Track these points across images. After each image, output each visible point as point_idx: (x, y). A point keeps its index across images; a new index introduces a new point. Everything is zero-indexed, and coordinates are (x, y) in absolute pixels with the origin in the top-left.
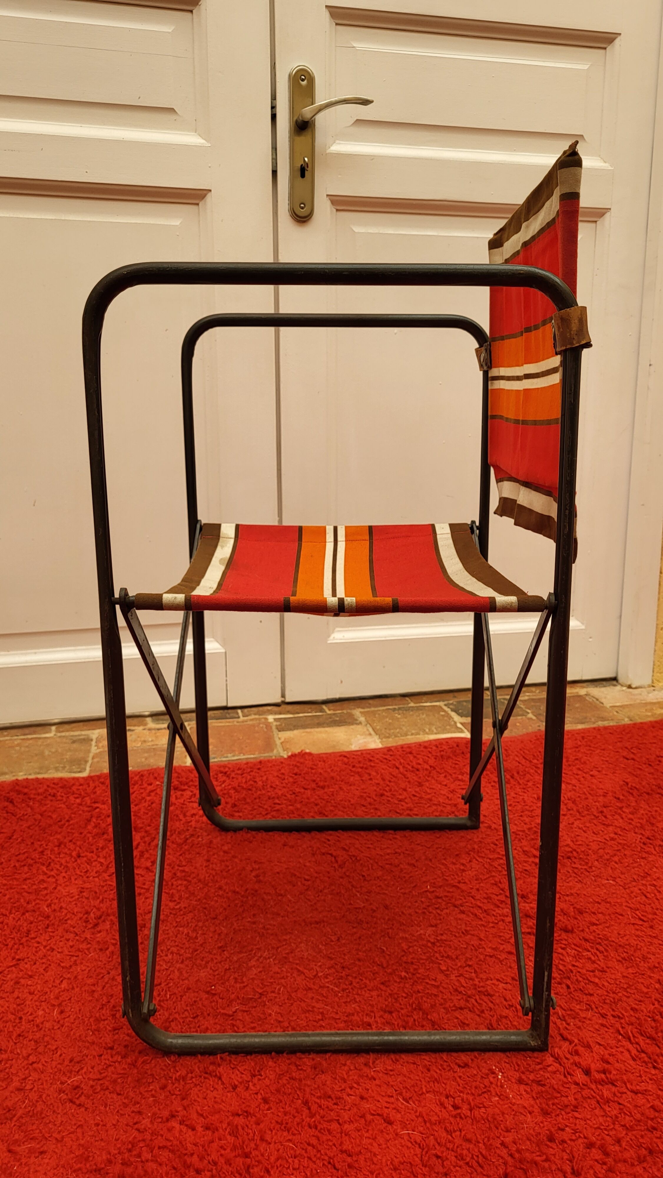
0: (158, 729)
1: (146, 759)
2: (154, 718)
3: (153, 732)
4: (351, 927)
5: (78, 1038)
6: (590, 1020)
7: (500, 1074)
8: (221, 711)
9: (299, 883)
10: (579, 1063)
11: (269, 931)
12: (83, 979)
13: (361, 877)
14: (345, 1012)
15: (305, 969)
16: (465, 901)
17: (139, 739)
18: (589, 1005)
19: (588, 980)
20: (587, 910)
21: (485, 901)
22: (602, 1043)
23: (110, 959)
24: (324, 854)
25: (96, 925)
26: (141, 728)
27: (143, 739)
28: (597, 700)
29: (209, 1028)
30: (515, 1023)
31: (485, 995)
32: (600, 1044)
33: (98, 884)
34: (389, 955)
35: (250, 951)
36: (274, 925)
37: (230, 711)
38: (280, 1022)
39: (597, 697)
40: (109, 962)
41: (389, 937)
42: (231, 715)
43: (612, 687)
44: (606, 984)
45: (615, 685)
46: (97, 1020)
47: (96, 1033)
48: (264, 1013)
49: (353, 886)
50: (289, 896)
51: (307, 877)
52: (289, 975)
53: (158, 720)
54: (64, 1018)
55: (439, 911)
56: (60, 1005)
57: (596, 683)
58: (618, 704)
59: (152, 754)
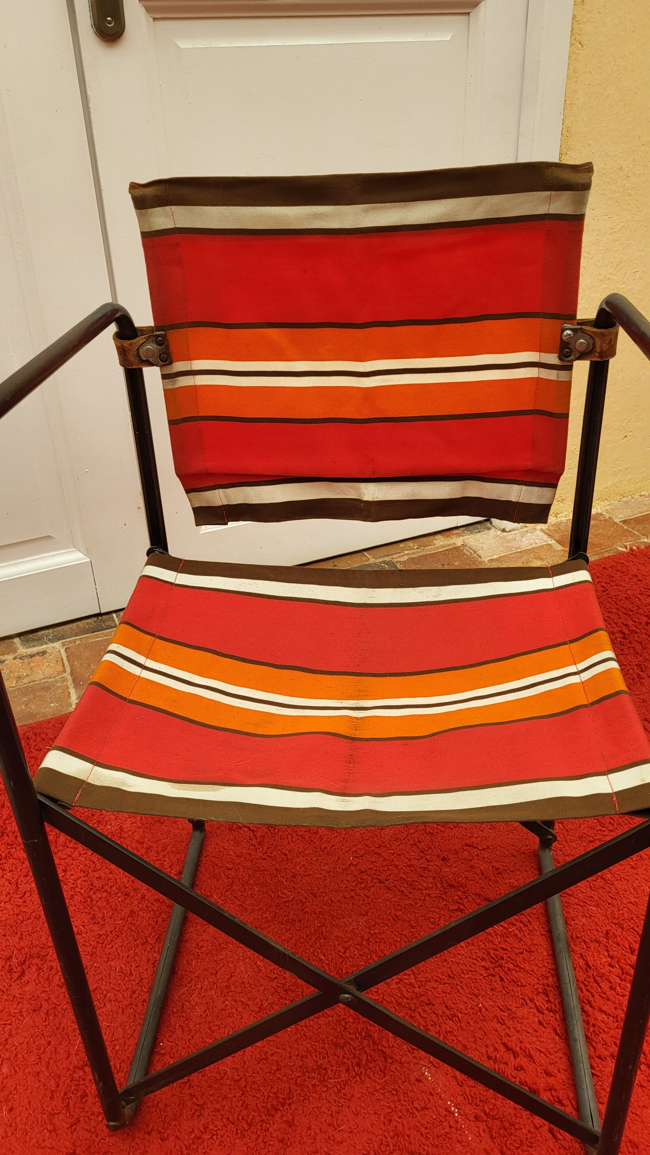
0: (32, 656)
1: (26, 705)
2: (22, 638)
3: (26, 661)
4: (284, 930)
5: (36, 1145)
6: (527, 1019)
7: (456, 1110)
8: (95, 619)
9: (223, 876)
10: (526, 1082)
11: (204, 949)
12: (23, 1057)
13: (284, 856)
14: (298, 1055)
15: (249, 1000)
16: (389, 872)
17: (12, 675)
18: (523, 999)
19: (518, 966)
20: (506, 868)
21: (408, 870)
22: (542, 1050)
23: (47, 1023)
24: (241, 828)
25: (23, 973)
26: (11, 657)
27: (16, 674)
28: (475, 552)
29: (168, 1103)
30: (460, 1038)
31: (427, 1004)
32: (540, 1051)
33: (11, 912)
34: (327, 964)
35: (189, 983)
36: (208, 941)
37: (104, 617)
38: (237, 1081)
39: (474, 548)
40: (46, 1026)
41: (325, 939)
42: (107, 623)
43: (487, 531)
44: (535, 968)
45: (489, 529)
46: (52, 1115)
47: (54, 1134)
48: (219, 1073)
49: (277, 870)
50: (215, 897)
51: (230, 866)
52: (234, 1011)
53: (28, 641)
54: (15, 1118)
55: (366, 892)
56: (7, 1100)
57: (470, 528)
58: (495, 557)
59: (31, 696)
